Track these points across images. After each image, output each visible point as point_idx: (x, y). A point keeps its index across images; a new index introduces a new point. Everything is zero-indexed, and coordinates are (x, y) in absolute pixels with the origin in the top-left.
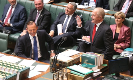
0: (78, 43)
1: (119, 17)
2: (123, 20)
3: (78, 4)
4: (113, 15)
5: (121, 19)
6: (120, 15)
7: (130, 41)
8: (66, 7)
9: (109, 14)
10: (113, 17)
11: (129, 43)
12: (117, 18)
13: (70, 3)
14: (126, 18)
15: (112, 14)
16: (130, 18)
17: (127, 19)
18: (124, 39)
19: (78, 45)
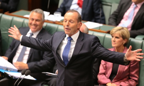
0: (49, 80)
1: (118, 36)
2: (124, 42)
3: (49, 13)
4: (109, 32)
5: (121, 39)
6: (120, 32)
7: (139, 75)
8: (27, 18)
9: (102, 31)
10: (108, 36)
11: (136, 79)
12: (114, 38)
13: (36, 12)
14: (130, 39)
15: (107, 30)
16: (137, 38)
17: (132, 40)
18: (128, 74)
19: (48, 83)
